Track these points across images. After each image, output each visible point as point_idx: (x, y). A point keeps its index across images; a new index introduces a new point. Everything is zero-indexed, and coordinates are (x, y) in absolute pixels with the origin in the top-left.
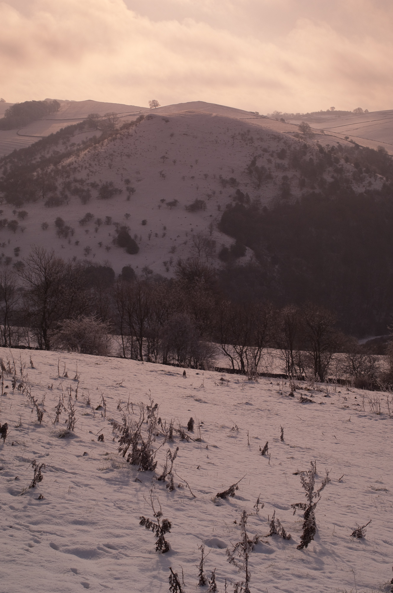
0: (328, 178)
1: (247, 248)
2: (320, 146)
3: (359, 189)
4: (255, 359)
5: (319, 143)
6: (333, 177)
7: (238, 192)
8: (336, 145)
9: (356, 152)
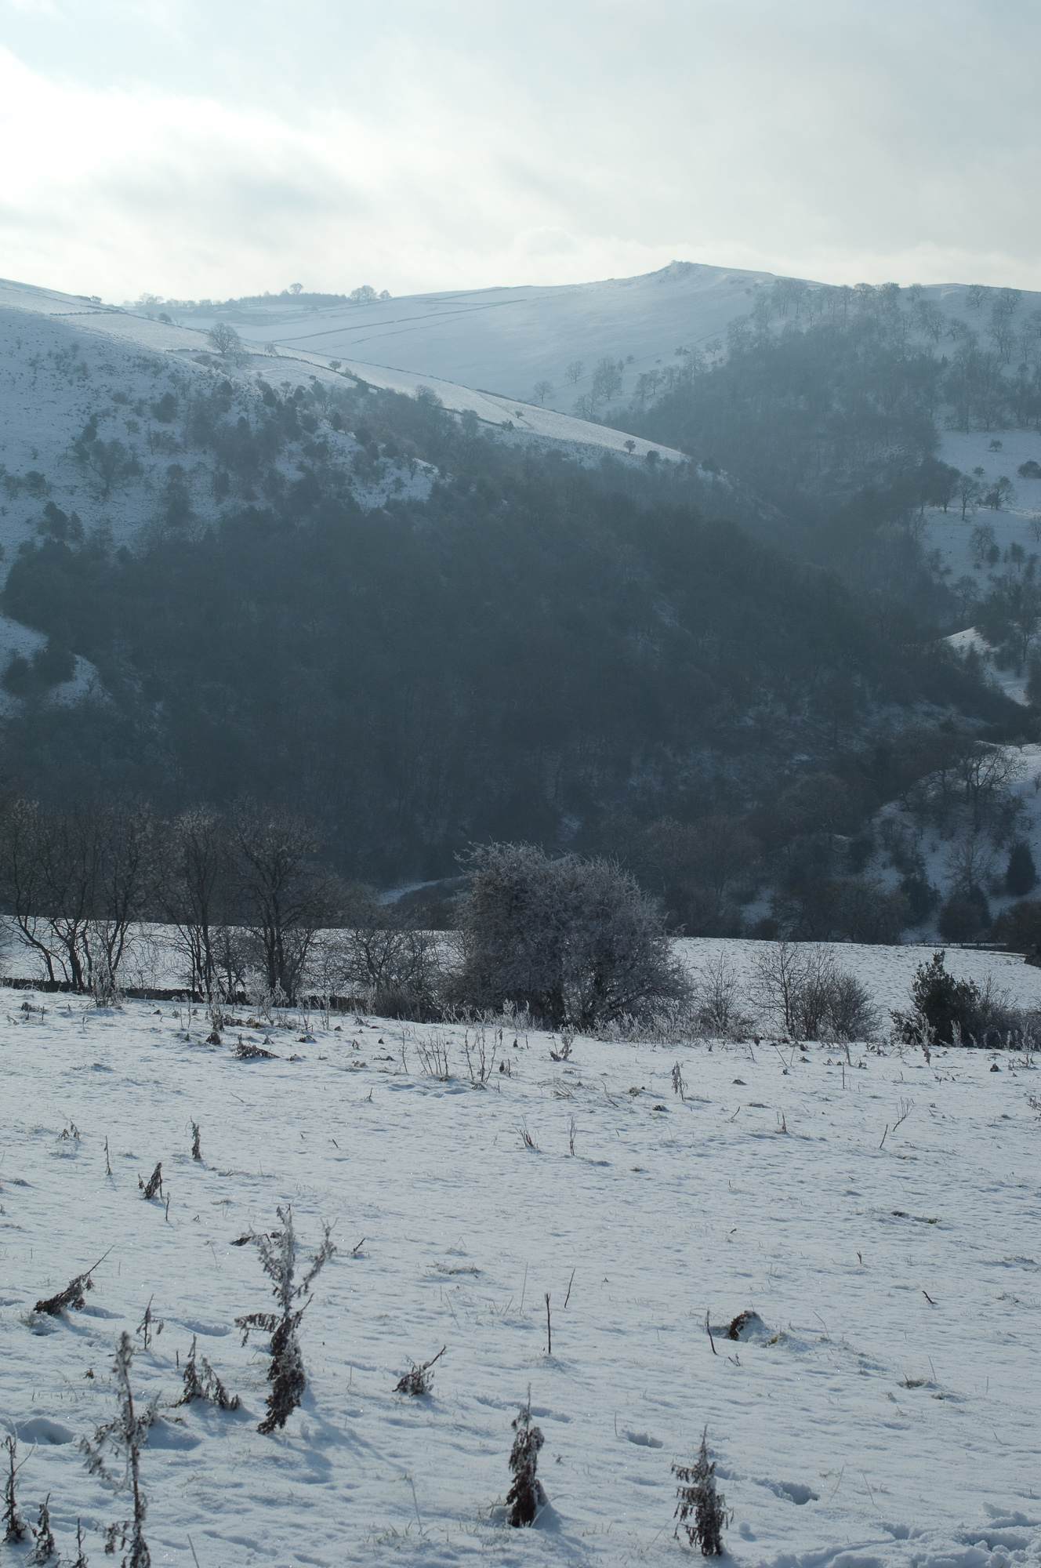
0: (289, 470)
1: (78, 658)
2: (265, 387)
3: (370, 498)
4: (109, 952)
5: (264, 379)
6: (301, 467)
7: (51, 509)
8: (308, 384)
9: (361, 401)
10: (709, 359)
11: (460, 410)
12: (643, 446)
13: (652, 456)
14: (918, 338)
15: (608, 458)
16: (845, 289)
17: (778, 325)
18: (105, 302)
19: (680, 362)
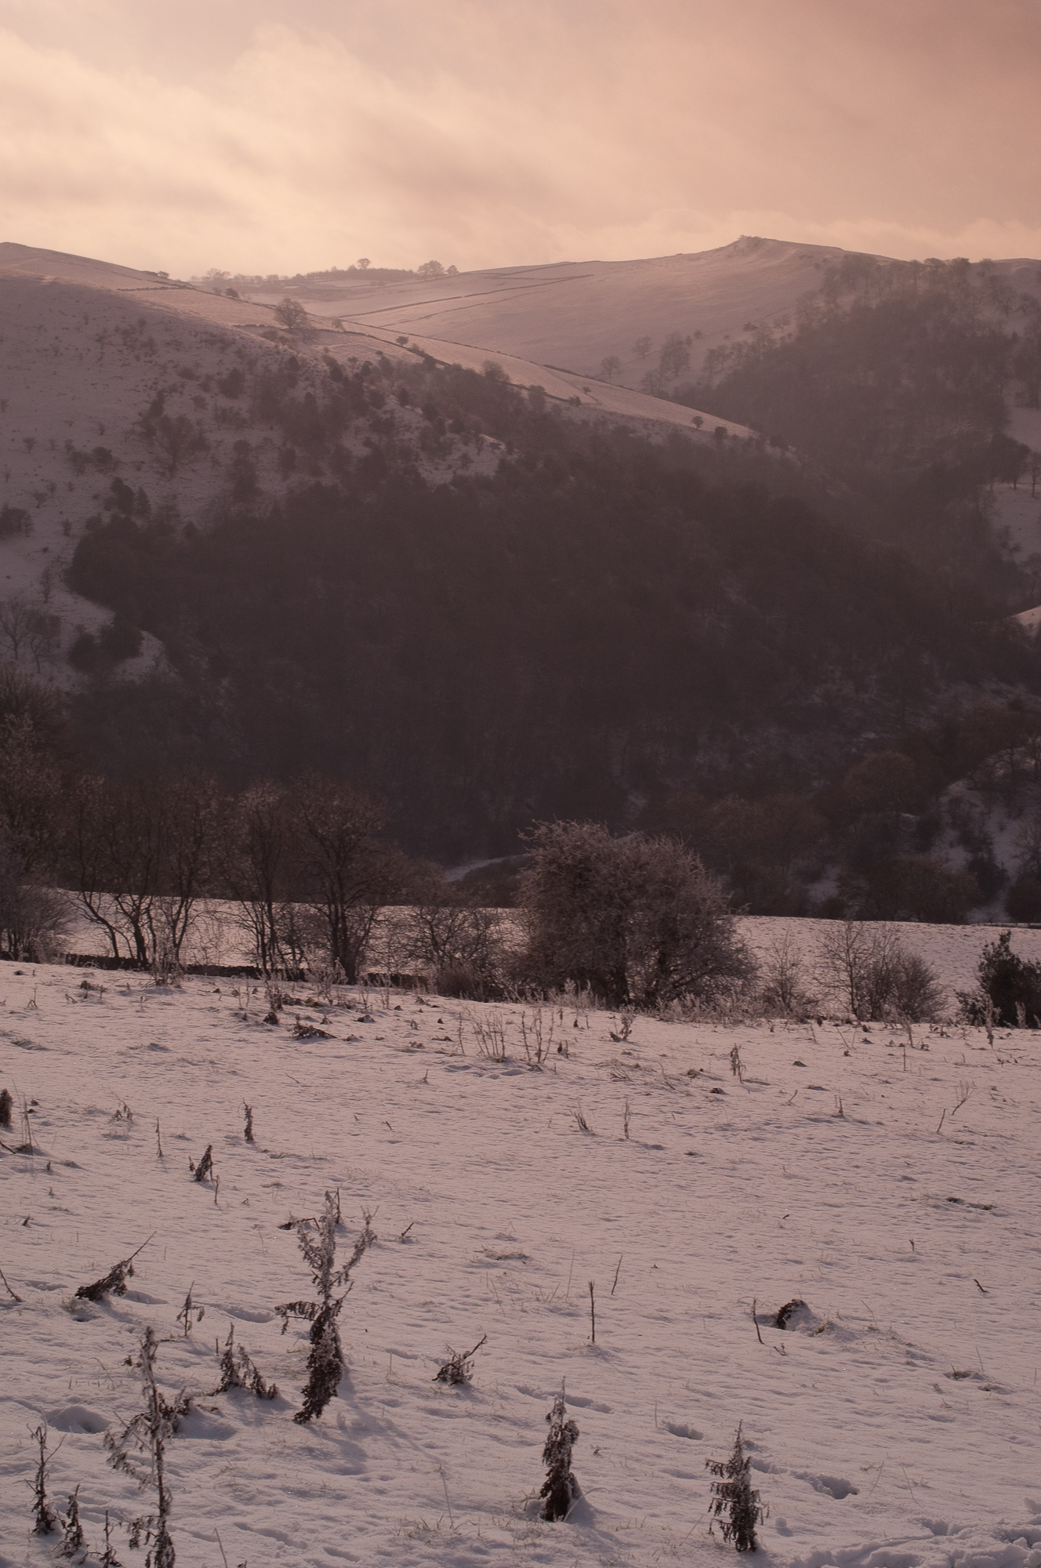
0: (355, 446)
1: (145, 634)
2: (331, 362)
3: (436, 475)
4: (174, 928)
5: (331, 354)
6: (368, 443)
7: (118, 485)
8: (375, 360)
9: (428, 377)
10: (777, 335)
11: (527, 385)
12: (711, 422)
13: (720, 432)
14: (988, 314)
15: (676, 435)
16: (915, 264)
17: (847, 301)
18: (173, 277)
19: (748, 338)
